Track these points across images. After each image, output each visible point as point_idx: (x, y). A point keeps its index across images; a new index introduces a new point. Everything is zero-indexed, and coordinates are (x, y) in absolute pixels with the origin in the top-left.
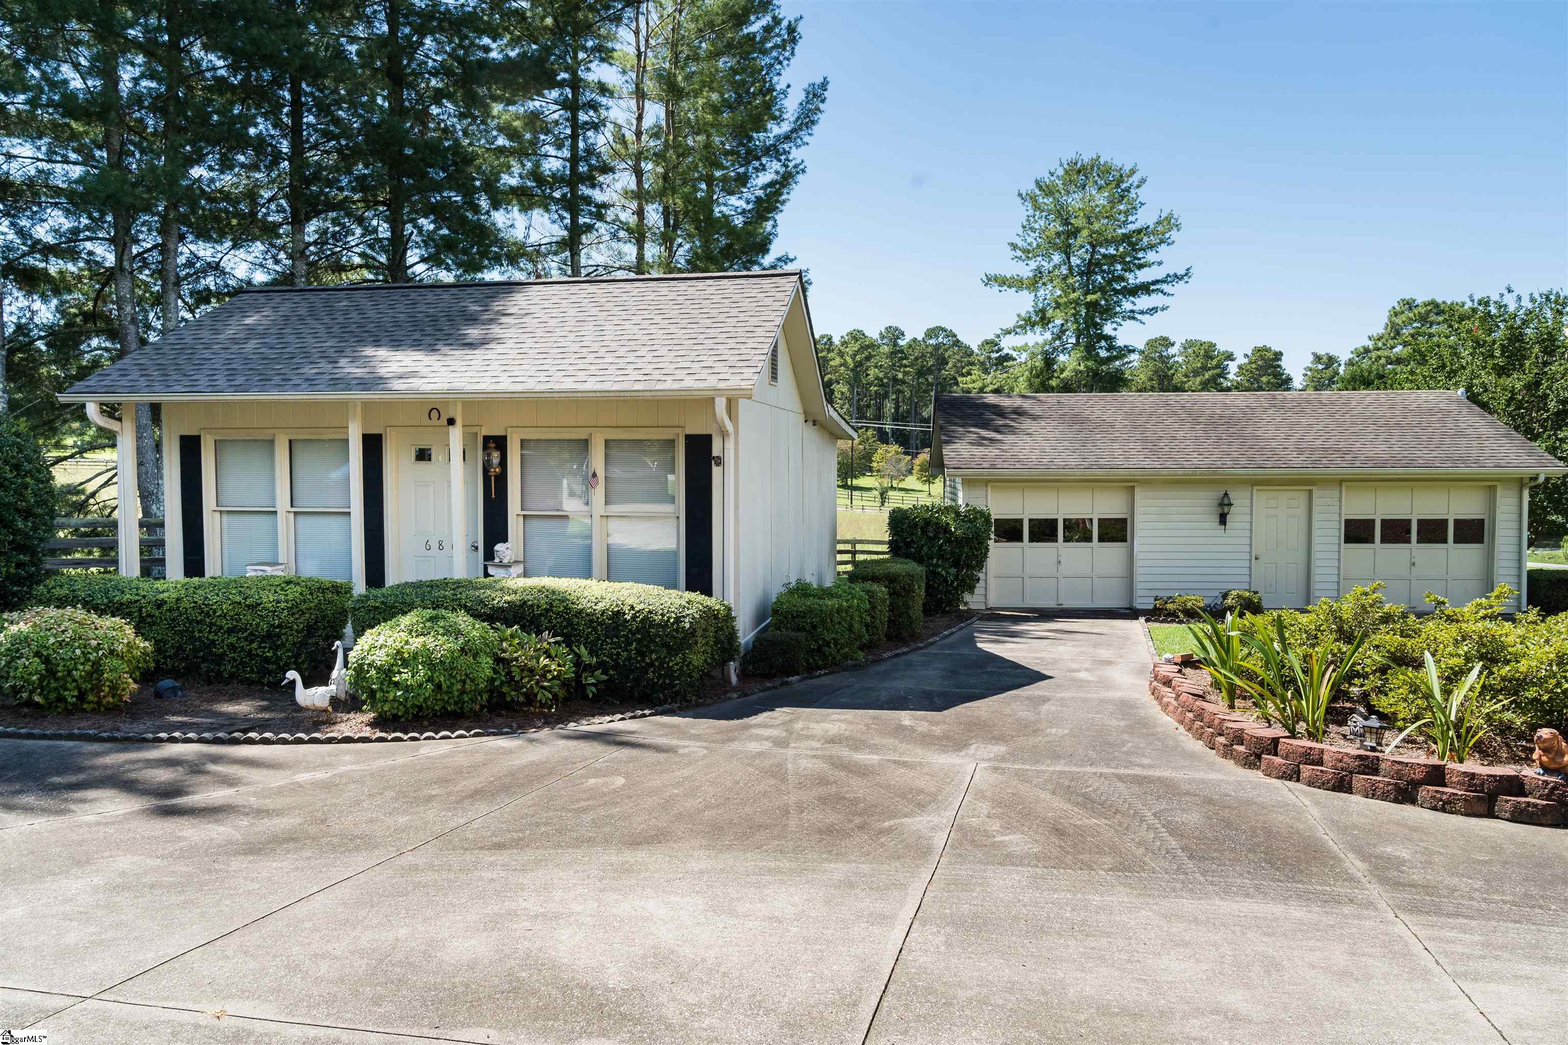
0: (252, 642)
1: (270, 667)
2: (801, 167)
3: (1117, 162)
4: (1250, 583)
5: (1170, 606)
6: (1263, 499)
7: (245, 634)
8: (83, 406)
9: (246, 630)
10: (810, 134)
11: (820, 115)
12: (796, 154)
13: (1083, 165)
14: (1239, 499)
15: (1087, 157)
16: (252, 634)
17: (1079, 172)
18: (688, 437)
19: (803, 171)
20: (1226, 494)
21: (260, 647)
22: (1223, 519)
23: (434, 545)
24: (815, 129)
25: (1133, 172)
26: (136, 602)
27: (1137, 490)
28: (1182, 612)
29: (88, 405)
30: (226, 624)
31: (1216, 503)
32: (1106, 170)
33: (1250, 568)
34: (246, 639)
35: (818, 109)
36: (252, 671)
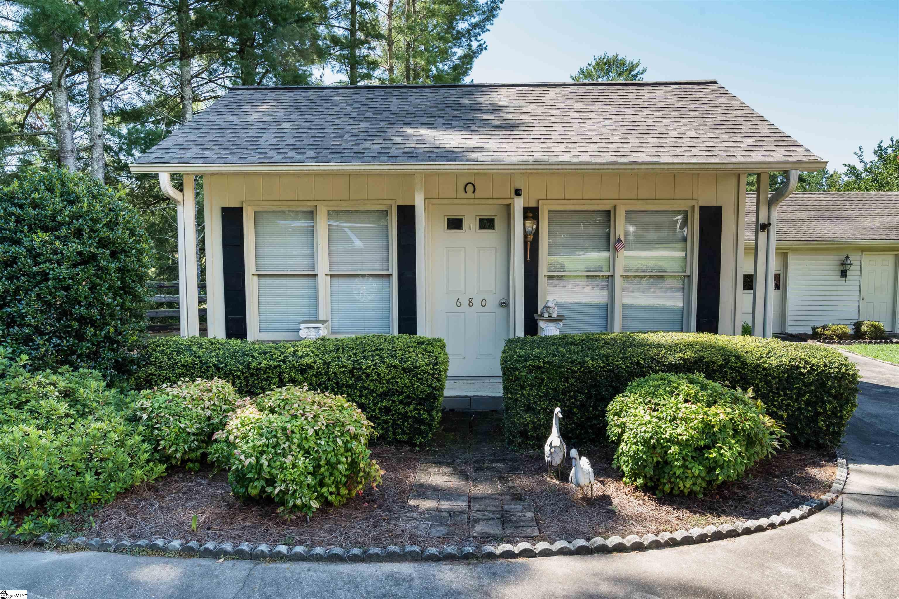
0: (409, 404)
1: (423, 428)
2: (484, 46)
3: (628, 60)
4: (859, 316)
5: (828, 333)
6: (867, 259)
7: (401, 397)
8: (156, 176)
9: (402, 393)
10: (491, 24)
11: (499, 11)
12: (484, 37)
13: (608, 60)
14: (854, 259)
15: (611, 55)
16: (408, 397)
17: (606, 63)
18: (702, 208)
19: (486, 49)
20: (847, 258)
21: (415, 409)
22: (844, 274)
23: (465, 302)
24: (495, 21)
25: (638, 64)
26: (275, 367)
27: (790, 255)
28: (836, 336)
29: (161, 175)
30: (381, 388)
31: (839, 263)
32: (622, 63)
33: (859, 306)
34: (401, 402)
35: (498, 7)
36: (404, 433)
